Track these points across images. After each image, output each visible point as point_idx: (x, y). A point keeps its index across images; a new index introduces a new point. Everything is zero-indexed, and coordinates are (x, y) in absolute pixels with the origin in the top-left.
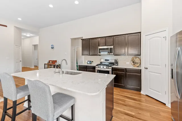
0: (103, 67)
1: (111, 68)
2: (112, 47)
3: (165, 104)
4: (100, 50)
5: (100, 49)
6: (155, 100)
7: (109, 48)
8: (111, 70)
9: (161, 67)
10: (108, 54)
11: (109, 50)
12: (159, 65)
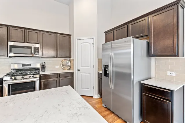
0: (23, 77)
1: (38, 76)
2: (38, 46)
3: (93, 97)
4: (12, 48)
5: (11, 46)
6: (86, 97)
7: (33, 46)
8: (38, 79)
9: (90, 68)
10: (31, 55)
11: (33, 49)
12: (88, 66)
